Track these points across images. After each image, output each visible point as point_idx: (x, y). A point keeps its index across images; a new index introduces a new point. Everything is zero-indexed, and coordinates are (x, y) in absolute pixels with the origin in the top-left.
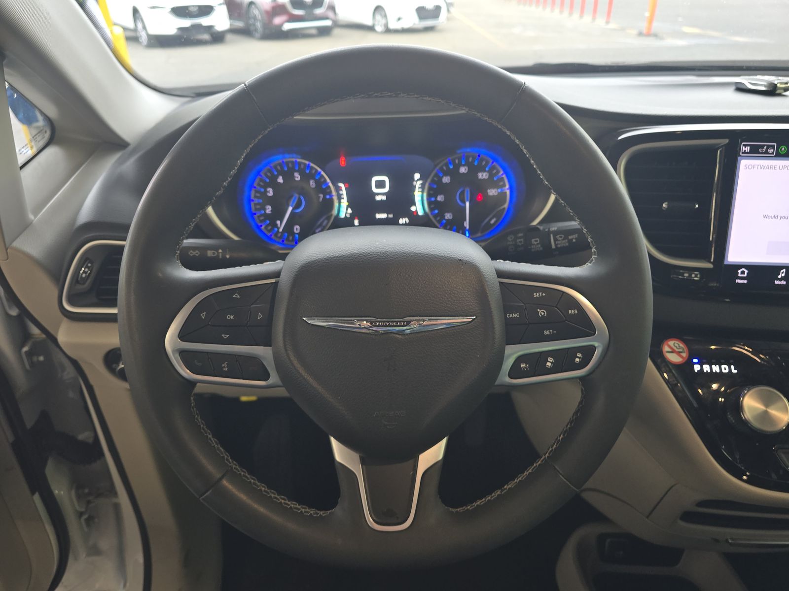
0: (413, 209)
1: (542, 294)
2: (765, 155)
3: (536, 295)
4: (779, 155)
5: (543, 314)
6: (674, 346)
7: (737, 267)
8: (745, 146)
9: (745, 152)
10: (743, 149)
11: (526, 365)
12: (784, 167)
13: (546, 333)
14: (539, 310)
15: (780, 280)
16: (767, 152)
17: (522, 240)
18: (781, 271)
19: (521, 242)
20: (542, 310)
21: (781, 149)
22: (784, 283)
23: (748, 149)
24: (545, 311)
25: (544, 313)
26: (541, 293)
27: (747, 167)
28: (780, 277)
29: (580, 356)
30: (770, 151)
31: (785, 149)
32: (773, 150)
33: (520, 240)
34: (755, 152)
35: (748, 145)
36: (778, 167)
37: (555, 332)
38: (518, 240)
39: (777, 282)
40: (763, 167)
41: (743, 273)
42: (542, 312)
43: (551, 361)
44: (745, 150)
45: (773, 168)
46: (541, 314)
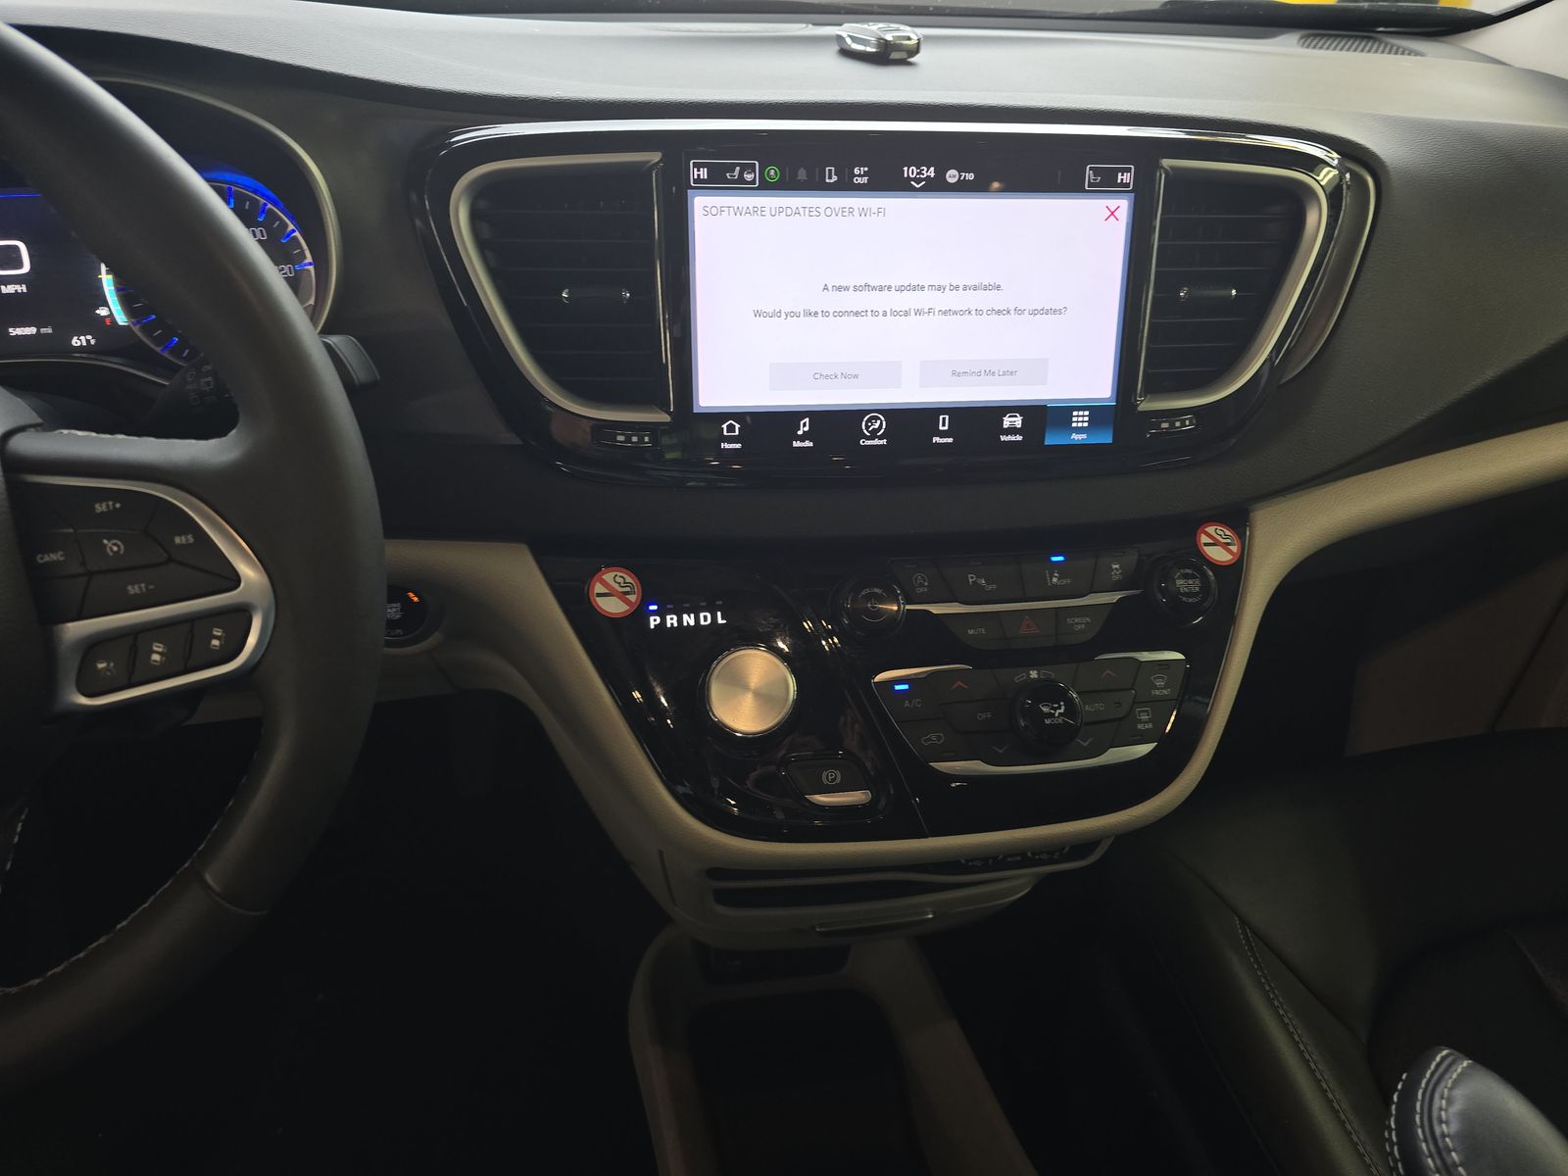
0: (103, 312)
1: (113, 505)
2: (739, 186)
3: (100, 508)
4: (765, 186)
5: (115, 549)
6: (615, 582)
7: (719, 417)
8: (698, 166)
9: (698, 180)
10: (694, 173)
11: (108, 665)
12: (780, 210)
13: (133, 590)
14: (105, 542)
15: (802, 438)
16: (741, 180)
17: (210, 379)
18: (802, 423)
19: (208, 383)
20: (114, 541)
21: (768, 174)
22: (808, 444)
23: (704, 173)
24: (119, 543)
25: (118, 546)
26: (111, 503)
27: (707, 212)
28: (800, 433)
29: (219, 634)
30: (749, 177)
31: (776, 173)
32: (753, 176)
33: (206, 380)
34: (719, 181)
35: (703, 165)
36: (767, 210)
37: (152, 587)
38: (203, 380)
39: (796, 444)
40: (738, 211)
41: (731, 428)
42: (115, 544)
43: (160, 650)
44: (699, 175)
45: (759, 212)
46: (112, 550)
